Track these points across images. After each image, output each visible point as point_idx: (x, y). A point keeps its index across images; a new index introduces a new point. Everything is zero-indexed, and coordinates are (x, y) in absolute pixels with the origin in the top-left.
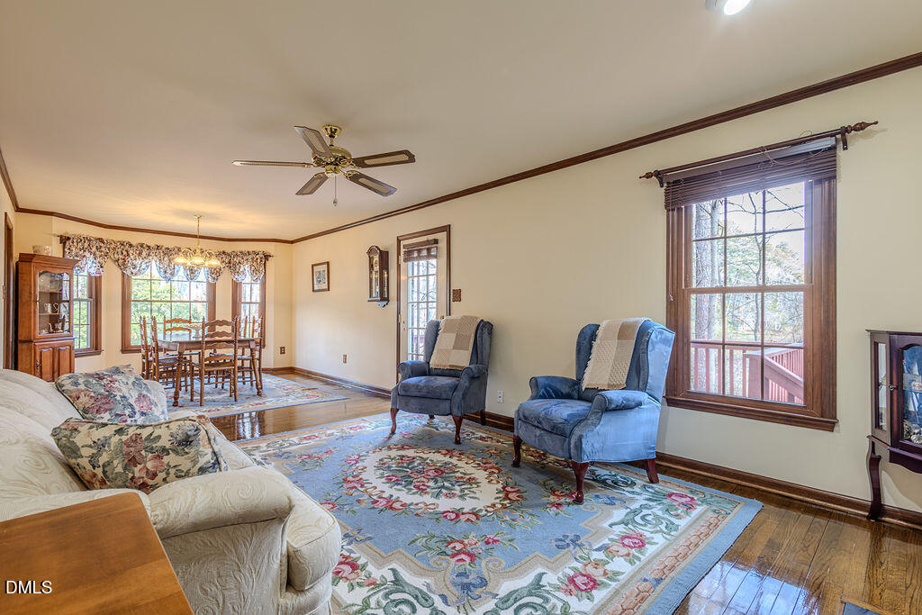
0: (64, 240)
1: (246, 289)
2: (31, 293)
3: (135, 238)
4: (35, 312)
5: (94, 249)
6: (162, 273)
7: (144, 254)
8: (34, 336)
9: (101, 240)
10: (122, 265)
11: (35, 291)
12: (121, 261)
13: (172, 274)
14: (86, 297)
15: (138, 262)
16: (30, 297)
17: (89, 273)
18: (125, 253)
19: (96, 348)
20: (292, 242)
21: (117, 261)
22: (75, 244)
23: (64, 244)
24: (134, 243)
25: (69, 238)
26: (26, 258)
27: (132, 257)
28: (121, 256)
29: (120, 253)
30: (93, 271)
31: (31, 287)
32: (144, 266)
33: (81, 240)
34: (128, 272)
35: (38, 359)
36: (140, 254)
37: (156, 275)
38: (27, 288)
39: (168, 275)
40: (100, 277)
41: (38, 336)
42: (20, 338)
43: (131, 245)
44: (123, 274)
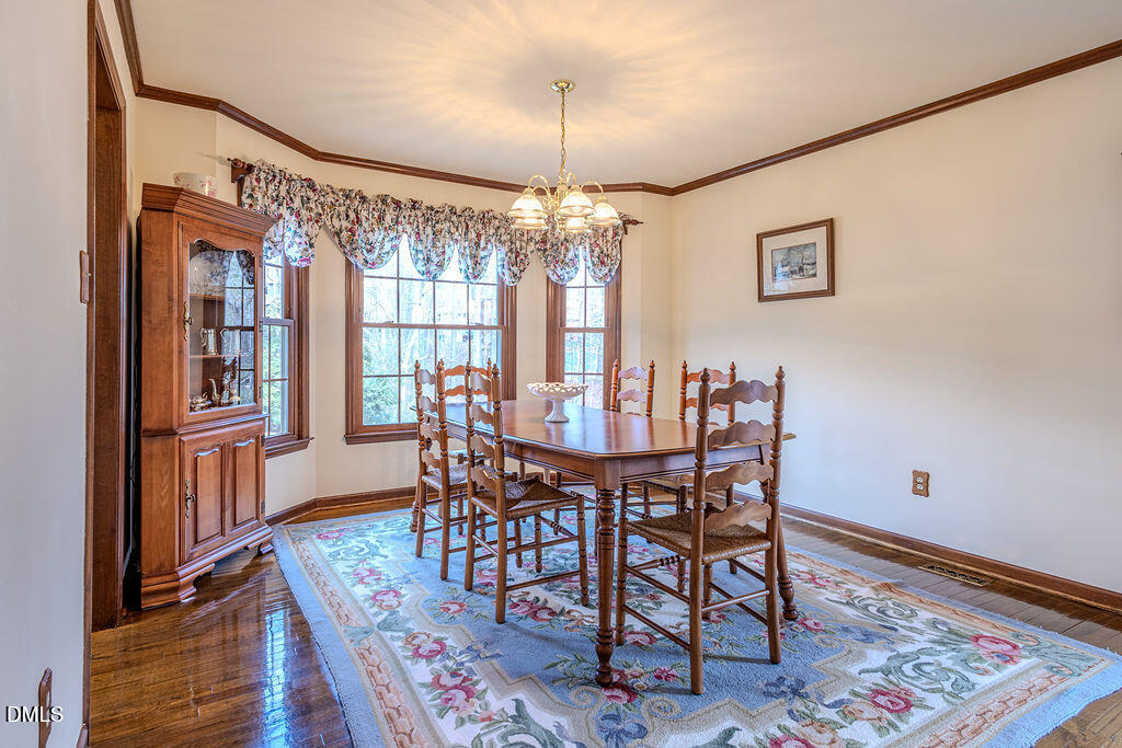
0: (241, 171)
1: (573, 300)
2: (170, 299)
3: (374, 184)
4: (181, 352)
5: (297, 203)
6: (420, 263)
7: (388, 218)
8: (180, 417)
9: (310, 184)
10: (346, 242)
11: (180, 296)
12: (345, 234)
13: (440, 266)
14: (279, 316)
15: (377, 236)
16: (170, 310)
17: (286, 259)
18: (352, 216)
19: (299, 435)
20: (673, 192)
21: (338, 234)
22: (263, 184)
23: (240, 183)
24: (370, 193)
25: (250, 169)
26: (161, 200)
27: (365, 225)
28: (345, 224)
29: (343, 216)
30: (294, 253)
31: (171, 280)
32: (388, 246)
33: (276, 176)
34: (358, 261)
35: (188, 478)
36: (381, 219)
37: (409, 268)
38: (162, 285)
39: (433, 268)
40: (307, 268)
41: (189, 416)
42: (146, 424)
43: (364, 199)
44: (349, 264)
